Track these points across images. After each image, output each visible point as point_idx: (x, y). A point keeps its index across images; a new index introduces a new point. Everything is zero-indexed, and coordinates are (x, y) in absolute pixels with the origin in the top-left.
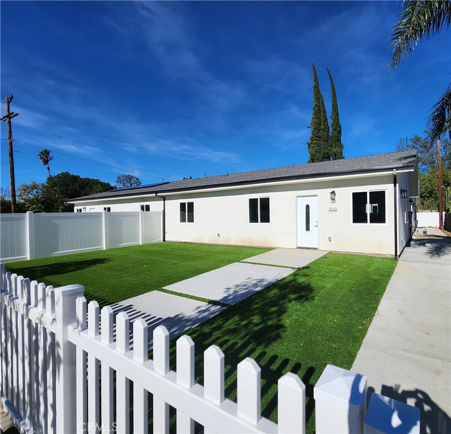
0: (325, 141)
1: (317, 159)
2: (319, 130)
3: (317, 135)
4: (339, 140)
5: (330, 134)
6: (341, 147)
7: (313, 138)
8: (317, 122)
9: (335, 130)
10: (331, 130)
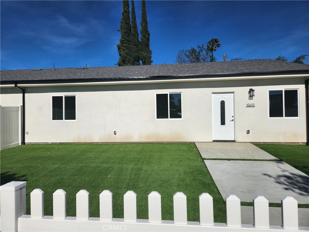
0: (135, 45)
1: (128, 61)
2: (129, 35)
3: (127, 39)
4: (147, 46)
5: (140, 40)
6: (150, 52)
7: (123, 41)
8: (126, 27)
9: (145, 37)
10: (140, 36)
